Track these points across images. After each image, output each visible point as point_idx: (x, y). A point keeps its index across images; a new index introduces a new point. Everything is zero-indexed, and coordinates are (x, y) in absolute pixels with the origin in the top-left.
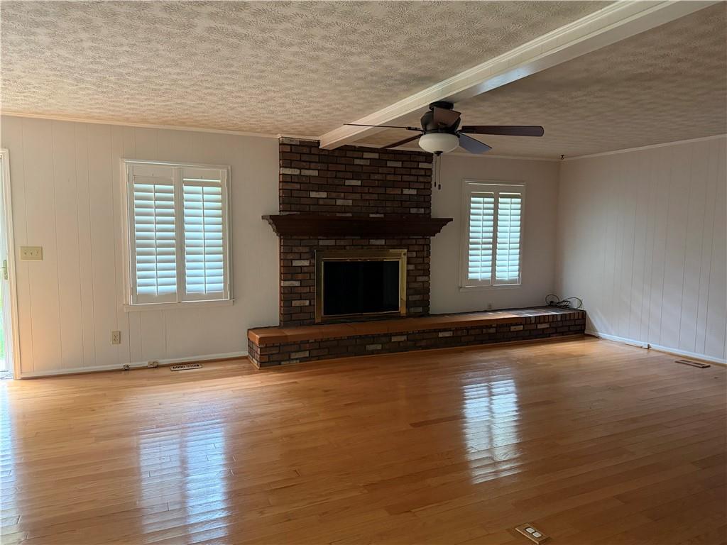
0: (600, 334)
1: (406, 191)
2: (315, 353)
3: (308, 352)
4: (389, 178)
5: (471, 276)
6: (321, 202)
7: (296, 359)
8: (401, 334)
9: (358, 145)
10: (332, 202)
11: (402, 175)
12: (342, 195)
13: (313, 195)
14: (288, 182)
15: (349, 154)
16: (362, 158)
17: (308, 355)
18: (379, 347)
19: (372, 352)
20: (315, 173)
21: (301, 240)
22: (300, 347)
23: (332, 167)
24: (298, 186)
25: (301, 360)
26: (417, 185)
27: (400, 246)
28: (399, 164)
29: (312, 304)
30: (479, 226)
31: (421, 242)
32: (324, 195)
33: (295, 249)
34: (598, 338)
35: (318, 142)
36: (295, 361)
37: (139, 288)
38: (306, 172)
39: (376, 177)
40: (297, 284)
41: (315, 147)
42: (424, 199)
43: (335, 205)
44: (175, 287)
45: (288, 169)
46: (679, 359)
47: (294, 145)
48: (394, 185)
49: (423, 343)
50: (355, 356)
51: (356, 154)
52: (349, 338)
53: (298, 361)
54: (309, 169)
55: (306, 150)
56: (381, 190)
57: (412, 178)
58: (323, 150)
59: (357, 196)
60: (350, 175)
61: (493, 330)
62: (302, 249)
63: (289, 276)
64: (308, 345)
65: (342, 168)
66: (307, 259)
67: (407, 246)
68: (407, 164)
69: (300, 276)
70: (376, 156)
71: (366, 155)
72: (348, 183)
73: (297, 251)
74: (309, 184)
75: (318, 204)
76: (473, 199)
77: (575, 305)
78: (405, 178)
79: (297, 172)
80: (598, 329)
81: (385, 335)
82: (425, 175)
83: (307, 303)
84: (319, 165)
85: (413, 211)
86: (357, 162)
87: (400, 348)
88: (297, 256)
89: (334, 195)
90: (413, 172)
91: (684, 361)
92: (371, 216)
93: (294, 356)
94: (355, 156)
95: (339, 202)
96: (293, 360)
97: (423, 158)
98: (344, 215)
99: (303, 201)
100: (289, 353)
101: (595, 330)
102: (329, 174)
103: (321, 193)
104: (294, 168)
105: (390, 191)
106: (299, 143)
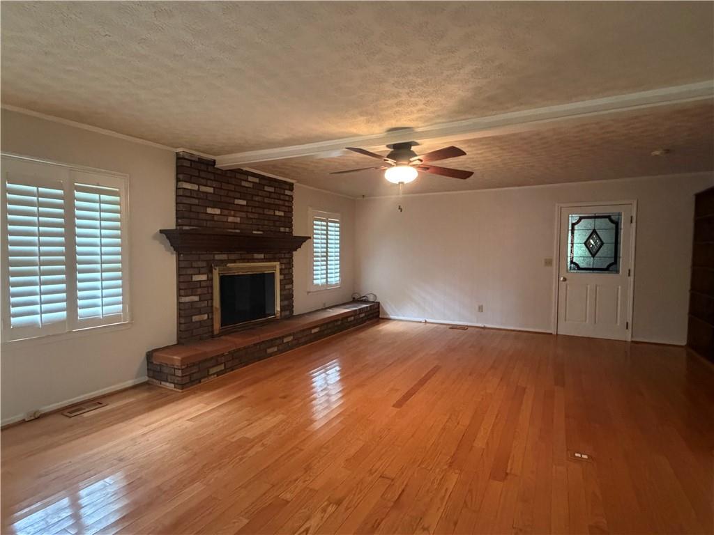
0: (392, 317)
1: (277, 213)
2: (229, 365)
3: (223, 365)
4: (266, 200)
5: (315, 282)
6: (216, 218)
7: (214, 374)
8: (290, 335)
9: (245, 169)
10: (224, 219)
11: (275, 199)
12: (232, 212)
13: (210, 211)
14: (189, 197)
15: (238, 176)
16: (247, 181)
17: (223, 368)
18: (275, 349)
19: (271, 355)
20: (211, 190)
21: (199, 254)
22: (217, 361)
23: (225, 187)
24: (196, 201)
25: (218, 374)
26: (283, 208)
27: (274, 260)
28: (272, 189)
29: (210, 317)
30: (318, 243)
31: (287, 256)
32: (218, 211)
33: (195, 265)
34: (389, 319)
35: (214, 162)
36: (212, 377)
37: (13, 320)
38: (203, 189)
39: (257, 199)
40: (196, 298)
41: (212, 165)
42: (288, 221)
43: (227, 222)
44: (64, 313)
45: (188, 184)
46: (450, 326)
47: (194, 161)
48: (269, 207)
49: (303, 340)
50: (259, 360)
51: (244, 177)
52: (255, 345)
53: (215, 376)
54: (206, 186)
55: (203, 167)
56: (260, 211)
57: (281, 202)
58: (218, 169)
59: (243, 215)
60: (238, 195)
61: (339, 323)
62: (200, 264)
63: (189, 292)
64: (223, 358)
65: (232, 187)
66: (205, 274)
67: (279, 260)
68: (278, 191)
69: (199, 291)
70: (257, 180)
71: (250, 179)
72: (237, 202)
73: (196, 266)
74: (207, 200)
75: (213, 220)
76: (315, 222)
77: (371, 298)
78: (277, 202)
79: (195, 187)
80: (388, 313)
81: (280, 338)
82: (288, 201)
83: (205, 317)
84: (214, 182)
85: (282, 229)
86: (244, 184)
87: (290, 347)
88: (196, 270)
89: (226, 212)
90: (282, 197)
91: (453, 327)
92: (255, 232)
93: (213, 371)
94: (242, 178)
95: (231, 219)
96: (212, 375)
97: (287, 187)
98: (233, 231)
99: (202, 216)
100: (208, 369)
101: (387, 314)
102: (222, 193)
103: (216, 209)
104: (194, 183)
105: (266, 211)
106: (197, 160)
